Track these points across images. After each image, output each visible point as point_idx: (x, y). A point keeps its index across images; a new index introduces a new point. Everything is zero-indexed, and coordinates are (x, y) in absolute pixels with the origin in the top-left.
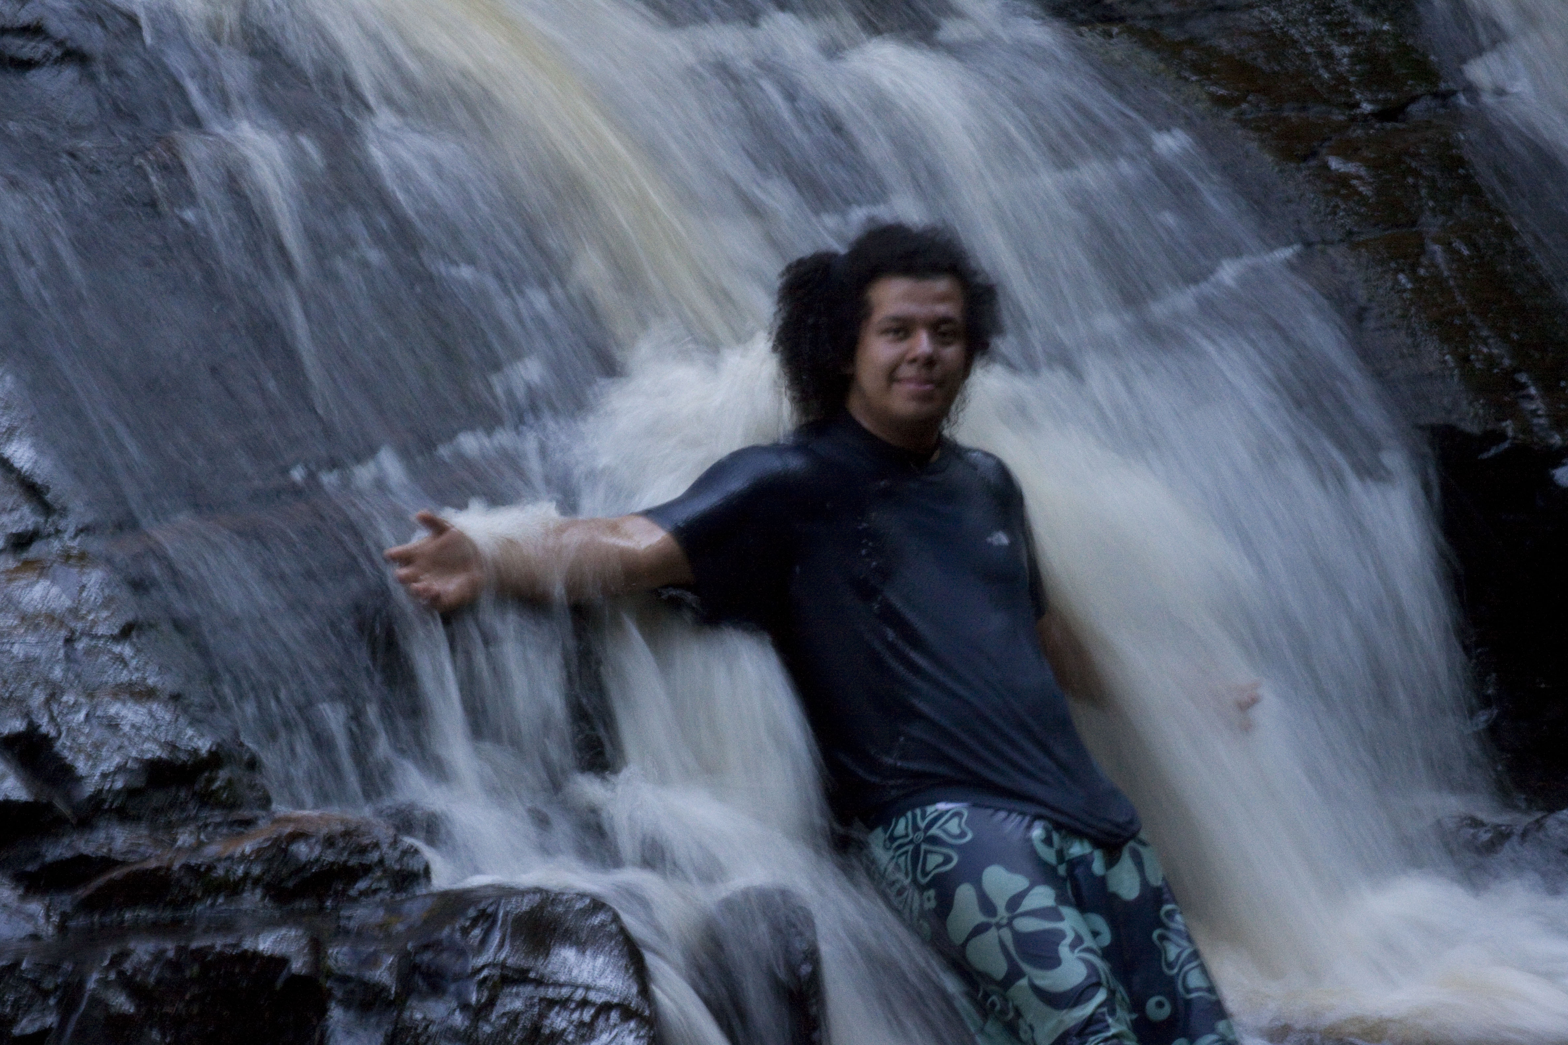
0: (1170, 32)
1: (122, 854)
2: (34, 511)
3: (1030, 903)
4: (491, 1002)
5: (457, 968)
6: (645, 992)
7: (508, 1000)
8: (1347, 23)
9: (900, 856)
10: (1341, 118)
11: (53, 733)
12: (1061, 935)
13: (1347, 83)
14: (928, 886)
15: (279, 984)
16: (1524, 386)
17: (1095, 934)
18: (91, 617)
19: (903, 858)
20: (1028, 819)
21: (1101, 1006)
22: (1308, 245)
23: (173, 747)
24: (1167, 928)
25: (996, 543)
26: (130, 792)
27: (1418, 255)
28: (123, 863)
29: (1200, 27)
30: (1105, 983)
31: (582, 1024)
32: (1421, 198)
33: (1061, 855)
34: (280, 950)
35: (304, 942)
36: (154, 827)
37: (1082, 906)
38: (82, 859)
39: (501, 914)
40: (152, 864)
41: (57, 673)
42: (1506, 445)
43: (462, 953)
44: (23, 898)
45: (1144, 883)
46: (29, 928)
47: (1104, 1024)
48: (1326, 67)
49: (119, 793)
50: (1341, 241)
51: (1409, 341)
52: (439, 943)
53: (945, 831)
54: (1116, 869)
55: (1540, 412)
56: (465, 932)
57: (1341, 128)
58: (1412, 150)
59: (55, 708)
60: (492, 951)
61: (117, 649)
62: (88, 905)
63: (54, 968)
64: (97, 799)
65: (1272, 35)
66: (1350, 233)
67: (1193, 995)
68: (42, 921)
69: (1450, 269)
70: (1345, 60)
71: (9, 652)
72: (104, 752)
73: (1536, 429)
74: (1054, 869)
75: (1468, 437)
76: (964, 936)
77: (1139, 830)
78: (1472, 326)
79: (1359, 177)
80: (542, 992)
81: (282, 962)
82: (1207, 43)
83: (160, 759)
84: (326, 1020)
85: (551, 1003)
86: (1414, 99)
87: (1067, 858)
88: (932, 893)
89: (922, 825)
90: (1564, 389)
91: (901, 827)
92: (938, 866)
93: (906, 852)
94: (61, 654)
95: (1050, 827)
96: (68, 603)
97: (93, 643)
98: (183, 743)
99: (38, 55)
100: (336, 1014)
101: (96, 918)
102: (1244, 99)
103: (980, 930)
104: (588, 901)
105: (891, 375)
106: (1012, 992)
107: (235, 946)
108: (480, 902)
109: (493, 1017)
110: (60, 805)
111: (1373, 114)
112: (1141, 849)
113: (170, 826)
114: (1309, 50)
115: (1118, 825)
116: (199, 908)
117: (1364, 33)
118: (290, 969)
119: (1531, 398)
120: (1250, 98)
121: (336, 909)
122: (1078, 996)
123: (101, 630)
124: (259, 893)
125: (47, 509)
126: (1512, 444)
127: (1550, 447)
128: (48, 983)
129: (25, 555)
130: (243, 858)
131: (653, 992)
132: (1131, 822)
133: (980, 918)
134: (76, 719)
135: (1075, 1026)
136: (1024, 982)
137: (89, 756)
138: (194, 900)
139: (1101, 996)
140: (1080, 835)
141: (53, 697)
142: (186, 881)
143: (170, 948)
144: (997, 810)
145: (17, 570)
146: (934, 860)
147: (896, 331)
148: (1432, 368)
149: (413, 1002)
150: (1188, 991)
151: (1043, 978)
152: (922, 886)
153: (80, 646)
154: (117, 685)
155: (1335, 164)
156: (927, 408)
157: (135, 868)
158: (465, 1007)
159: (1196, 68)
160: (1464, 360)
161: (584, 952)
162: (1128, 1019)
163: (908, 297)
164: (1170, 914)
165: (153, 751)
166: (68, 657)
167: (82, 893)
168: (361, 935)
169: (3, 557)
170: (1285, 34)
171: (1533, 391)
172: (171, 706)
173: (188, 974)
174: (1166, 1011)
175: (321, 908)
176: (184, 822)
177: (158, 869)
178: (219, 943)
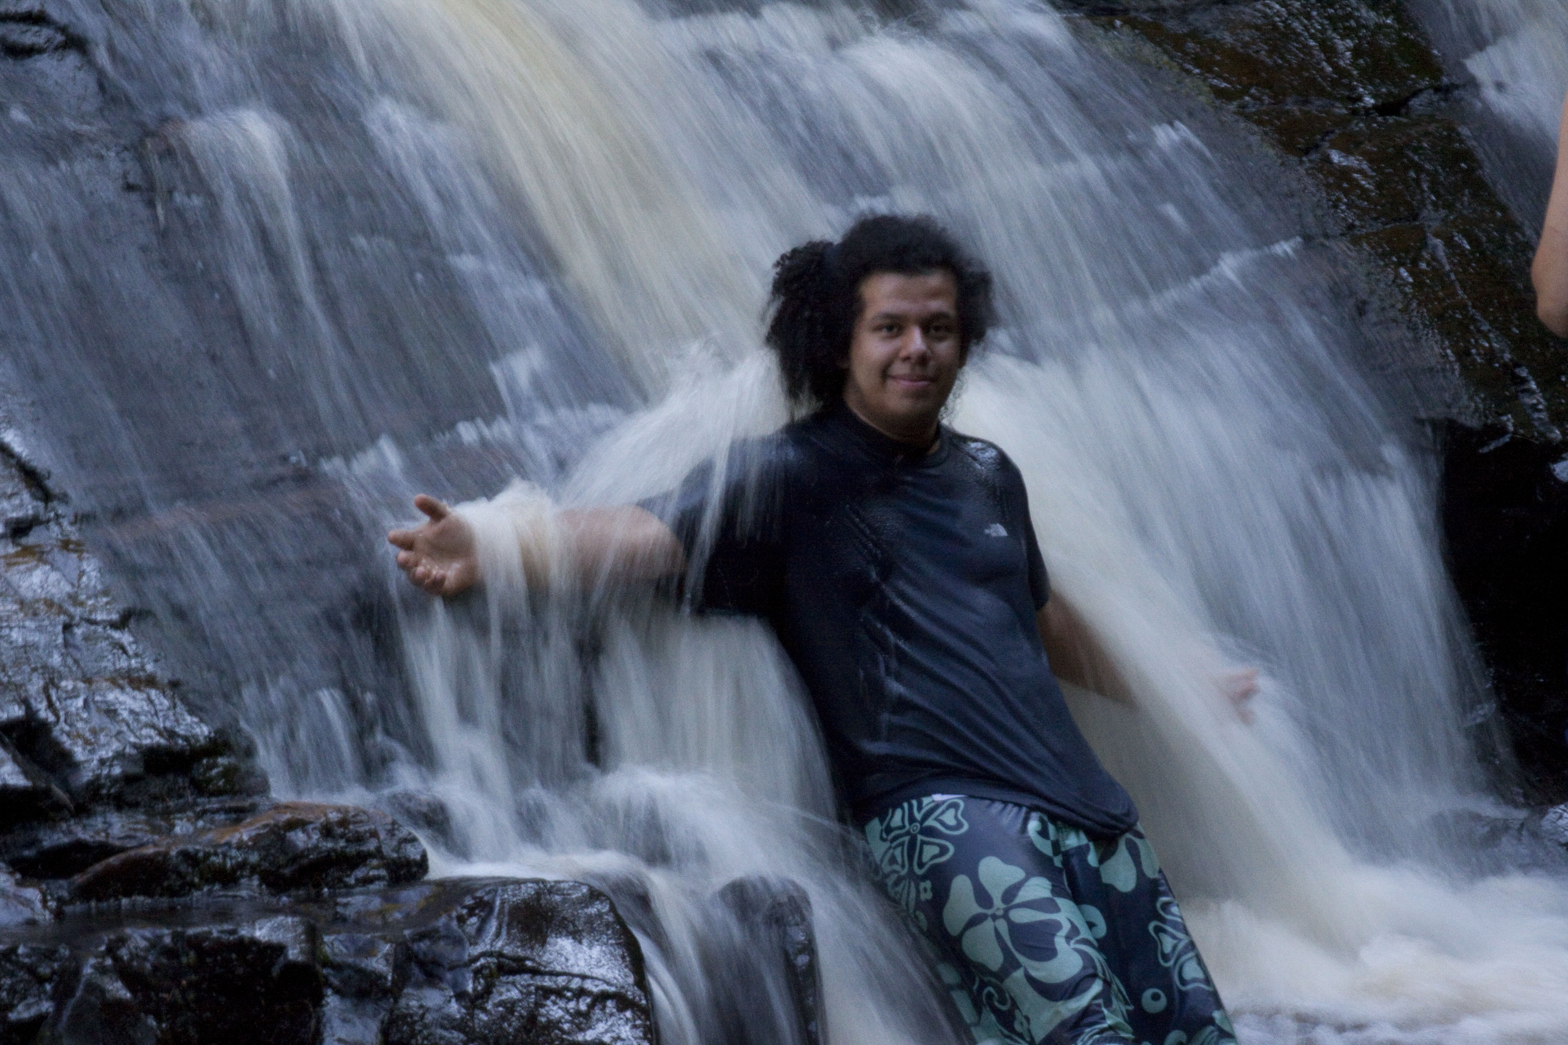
0: (1172, 25)
1: (120, 839)
2: (34, 497)
3: (1025, 895)
4: (488, 991)
5: (454, 956)
6: (641, 983)
7: (503, 990)
8: (1349, 16)
9: (895, 848)
10: (1345, 111)
11: (51, 718)
12: (1057, 926)
13: (1350, 75)
14: (924, 878)
15: (275, 971)
16: (1524, 381)
17: (1091, 925)
18: (90, 602)
19: (899, 850)
20: (1024, 810)
21: (1095, 998)
22: (1308, 239)
23: (171, 734)
24: (1163, 920)
25: (994, 535)
26: (128, 779)
27: (1420, 249)
28: (122, 850)
29: (1202, 20)
30: (1100, 974)
31: (578, 1013)
32: (1423, 191)
33: (1056, 846)
34: (277, 937)
35: (300, 929)
36: (150, 813)
37: (1078, 899)
38: (80, 846)
39: (498, 903)
40: (150, 850)
41: (56, 660)
42: (1507, 439)
43: (458, 942)
44: (20, 884)
45: (1140, 873)
46: (27, 913)
47: (1100, 1016)
48: (1329, 61)
49: (115, 780)
50: (1342, 235)
51: (1410, 335)
52: (436, 931)
53: (943, 824)
54: (1111, 863)
55: (1541, 407)
56: (461, 920)
57: (1342, 122)
58: (1415, 144)
59: (53, 693)
60: (488, 941)
61: (116, 635)
62: (85, 893)
63: (50, 955)
64: (94, 788)
65: (1275, 27)
66: (1351, 227)
67: (1190, 987)
68: (39, 905)
69: (1451, 263)
70: (1348, 54)
71: (9, 636)
72: (103, 739)
73: (1536, 424)
74: (1050, 860)
75: (1469, 432)
76: (962, 925)
77: (1136, 821)
78: (1474, 320)
79: (1361, 171)
80: (539, 981)
81: (279, 949)
82: (1209, 36)
83: (159, 745)
84: (322, 1006)
85: (547, 992)
86: (1416, 93)
87: (1063, 849)
88: (928, 884)
89: (918, 816)
90: (1563, 384)
91: (897, 818)
92: (935, 857)
93: (902, 844)
94: (60, 640)
95: (1046, 818)
96: (68, 588)
97: (93, 628)
98: (181, 730)
99: (40, 40)
100: (332, 1002)
101: (93, 904)
102: (1245, 91)
103: (975, 921)
104: (585, 890)
105: (885, 372)
106: (1008, 983)
107: (233, 932)
108: (477, 890)
109: (489, 1006)
110: (59, 792)
111: (1375, 107)
112: (1137, 841)
113: (167, 814)
114: (1312, 43)
115: (1114, 817)
116: (196, 894)
117: (1366, 27)
118: (286, 956)
119: (1531, 392)
120: (1253, 91)
121: (333, 896)
122: (1073, 988)
123: (100, 616)
124: (256, 882)
125: (46, 496)
126: (1512, 438)
127: (1549, 442)
128: (44, 970)
129: (24, 541)
130: (240, 846)
131: (648, 981)
132: (1128, 814)
133: (977, 909)
134: (74, 704)
135: (1071, 1017)
136: (1019, 974)
137: (87, 742)
138: (193, 886)
139: (1097, 987)
140: (1076, 827)
141: (51, 682)
142: (183, 868)
143: (166, 936)
144: (993, 800)
145: (17, 555)
146: (930, 851)
147: (890, 328)
148: (1433, 362)
149: (408, 990)
150: (1183, 982)
151: (1037, 970)
152: (918, 876)
153: (79, 631)
154: (116, 671)
155: (1336, 157)
156: (921, 405)
157: (132, 853)
158: (460, 996)
159: (1197, 61)
160: (1463, 355)
161: (580, 942)
162: (1124, 1010)
163: (901, 294)
164: (1166, 906)
165: (151, 738)
166: (66, 644)
167: (79, 879)
168: (358, 923)
169: (3, 541)
170: (1287, 26)
171: (1533, 385)
172: (169, 692)
173: (184, 960)
174: (1163, 1003)
175: (319, 894)
176: (182, 810)
177: (157, 854)
178: (215, 931)
